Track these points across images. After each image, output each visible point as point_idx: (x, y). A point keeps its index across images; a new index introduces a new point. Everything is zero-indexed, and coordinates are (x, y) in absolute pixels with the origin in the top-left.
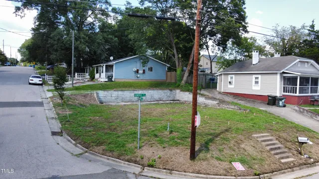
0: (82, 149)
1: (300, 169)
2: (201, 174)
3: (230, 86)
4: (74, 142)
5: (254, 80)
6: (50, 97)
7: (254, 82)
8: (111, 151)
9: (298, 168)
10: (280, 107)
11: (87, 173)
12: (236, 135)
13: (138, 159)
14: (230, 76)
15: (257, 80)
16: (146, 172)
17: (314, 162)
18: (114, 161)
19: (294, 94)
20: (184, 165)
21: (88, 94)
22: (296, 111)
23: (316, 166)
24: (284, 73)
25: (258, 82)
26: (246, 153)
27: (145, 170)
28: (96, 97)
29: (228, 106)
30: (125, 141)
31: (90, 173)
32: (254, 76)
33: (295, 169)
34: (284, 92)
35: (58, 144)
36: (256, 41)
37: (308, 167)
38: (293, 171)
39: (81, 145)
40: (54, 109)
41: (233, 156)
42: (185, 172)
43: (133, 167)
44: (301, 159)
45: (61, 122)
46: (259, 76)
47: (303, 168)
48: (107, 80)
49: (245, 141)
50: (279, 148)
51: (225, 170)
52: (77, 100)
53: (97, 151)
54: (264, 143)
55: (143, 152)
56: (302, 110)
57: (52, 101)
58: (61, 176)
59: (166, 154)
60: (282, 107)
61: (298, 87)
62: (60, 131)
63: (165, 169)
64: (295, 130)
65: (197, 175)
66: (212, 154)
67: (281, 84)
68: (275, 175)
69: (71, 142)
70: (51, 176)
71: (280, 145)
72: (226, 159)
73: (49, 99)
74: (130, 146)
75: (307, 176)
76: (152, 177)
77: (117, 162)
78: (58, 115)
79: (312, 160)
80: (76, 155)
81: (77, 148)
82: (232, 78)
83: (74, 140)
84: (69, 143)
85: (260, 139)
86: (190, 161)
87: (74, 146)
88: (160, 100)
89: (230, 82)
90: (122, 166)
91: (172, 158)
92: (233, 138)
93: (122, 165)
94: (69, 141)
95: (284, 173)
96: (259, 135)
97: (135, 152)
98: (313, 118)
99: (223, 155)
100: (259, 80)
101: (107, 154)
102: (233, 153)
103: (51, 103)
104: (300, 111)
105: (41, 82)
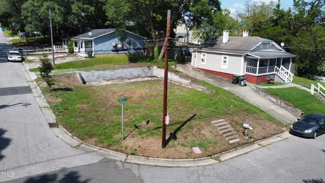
0: (78, 141)
1: (242, 148)
2: (169, 158)
3: (202, 63)
4: (70, 134)
5: (223, 59)
6: (35, 80)
7: (223, 62)
8: (101, 142)
9: (240, 147)
10: (242, 86)
11: (87, 164)
12: (199, 122)
13: (123, 149)
14: (202, 54)
15: (225, 60)
16: (130, 159)
17: (254, 141)
18: (105, 150)
19: (254, 74)
20: (157, 152)
21: (71, 74)
22: (254, 90)
23: (254, 144)
24: (247, 55)
25: (226, 61)
26: (204, 138)
27: (129, 157)
28: (79, 78)
29: (198, 86)
30: (112, 133)
31: (88, 163)
32: (223, 56)
33: (238, 148)
34: (247, 71)
35: (58, 137)
36: (229, 12)
37: (248, 146)
38: (237, 150)
39: (77, 137)
40: (43, 96)
41: (194, 141)
42: (158, 158)
43: (120, 155)
44: (244, 139)
45: (54, 113)
46: (227, 57)
47: (244, 147)
48: (87, 55)
49: (205, 127)
50: (230, 131)
51: (187, 154)
52: (62, 82)
53: (91, 143)
54: (219, 128)
55: (126, 142)
56: (258, 89)
57: (39, 86)
58: (68, 167)
59: (144, 144)
60: (243, 86)
61: (258, 68)
62: (55, 122)
63: (143, 156)
64: (246, 113)
65: (167, 159)
66: (179, 142)
67: (244, 65)
68: (223, 154)
69: (68, 134)
70: (61, 168)
71: (231, 129)
72: (189, 145)
73: (35, 83)
74: (116, 137)
75: (245, 154)
76: (134, 163)
77: (107, 151)
78: (49, 104)
79: (252, 140)
80: (75, 147)
81: (74, 140)
82: (204, 55)
83: (70, 133)
84: (66, 135)
85: (216, 125)
86: (162, 149)
87: (71, 138)
88: (139, 77)
89: (202, 59)
90: (111, 155)
91: (148, 147)
92: (196, 125)
93: (111, 153)
94: (66, 133)
95: (230, 152)
96: (217, 121)
97: (121, 143)
98: (265, 97)
99: (187, 142)
100: (227, 60)
101: (99, 145)
102: (195, 139)
103: (38, 87)
104: (257, 90)
105: (20, 59)
